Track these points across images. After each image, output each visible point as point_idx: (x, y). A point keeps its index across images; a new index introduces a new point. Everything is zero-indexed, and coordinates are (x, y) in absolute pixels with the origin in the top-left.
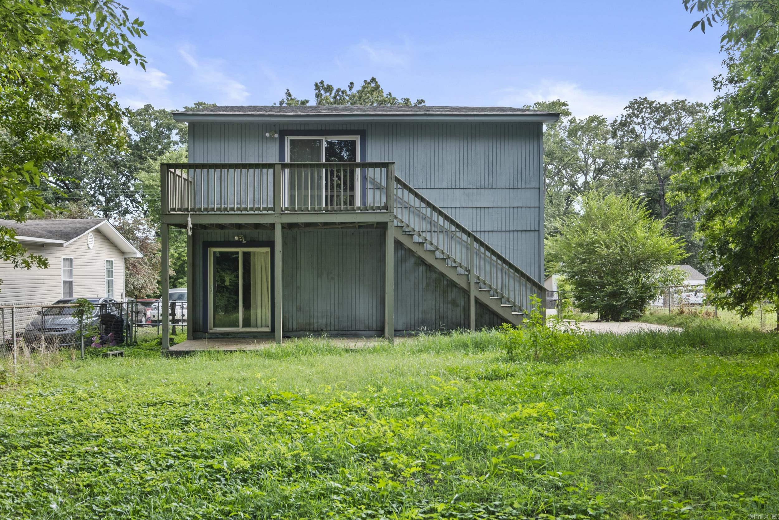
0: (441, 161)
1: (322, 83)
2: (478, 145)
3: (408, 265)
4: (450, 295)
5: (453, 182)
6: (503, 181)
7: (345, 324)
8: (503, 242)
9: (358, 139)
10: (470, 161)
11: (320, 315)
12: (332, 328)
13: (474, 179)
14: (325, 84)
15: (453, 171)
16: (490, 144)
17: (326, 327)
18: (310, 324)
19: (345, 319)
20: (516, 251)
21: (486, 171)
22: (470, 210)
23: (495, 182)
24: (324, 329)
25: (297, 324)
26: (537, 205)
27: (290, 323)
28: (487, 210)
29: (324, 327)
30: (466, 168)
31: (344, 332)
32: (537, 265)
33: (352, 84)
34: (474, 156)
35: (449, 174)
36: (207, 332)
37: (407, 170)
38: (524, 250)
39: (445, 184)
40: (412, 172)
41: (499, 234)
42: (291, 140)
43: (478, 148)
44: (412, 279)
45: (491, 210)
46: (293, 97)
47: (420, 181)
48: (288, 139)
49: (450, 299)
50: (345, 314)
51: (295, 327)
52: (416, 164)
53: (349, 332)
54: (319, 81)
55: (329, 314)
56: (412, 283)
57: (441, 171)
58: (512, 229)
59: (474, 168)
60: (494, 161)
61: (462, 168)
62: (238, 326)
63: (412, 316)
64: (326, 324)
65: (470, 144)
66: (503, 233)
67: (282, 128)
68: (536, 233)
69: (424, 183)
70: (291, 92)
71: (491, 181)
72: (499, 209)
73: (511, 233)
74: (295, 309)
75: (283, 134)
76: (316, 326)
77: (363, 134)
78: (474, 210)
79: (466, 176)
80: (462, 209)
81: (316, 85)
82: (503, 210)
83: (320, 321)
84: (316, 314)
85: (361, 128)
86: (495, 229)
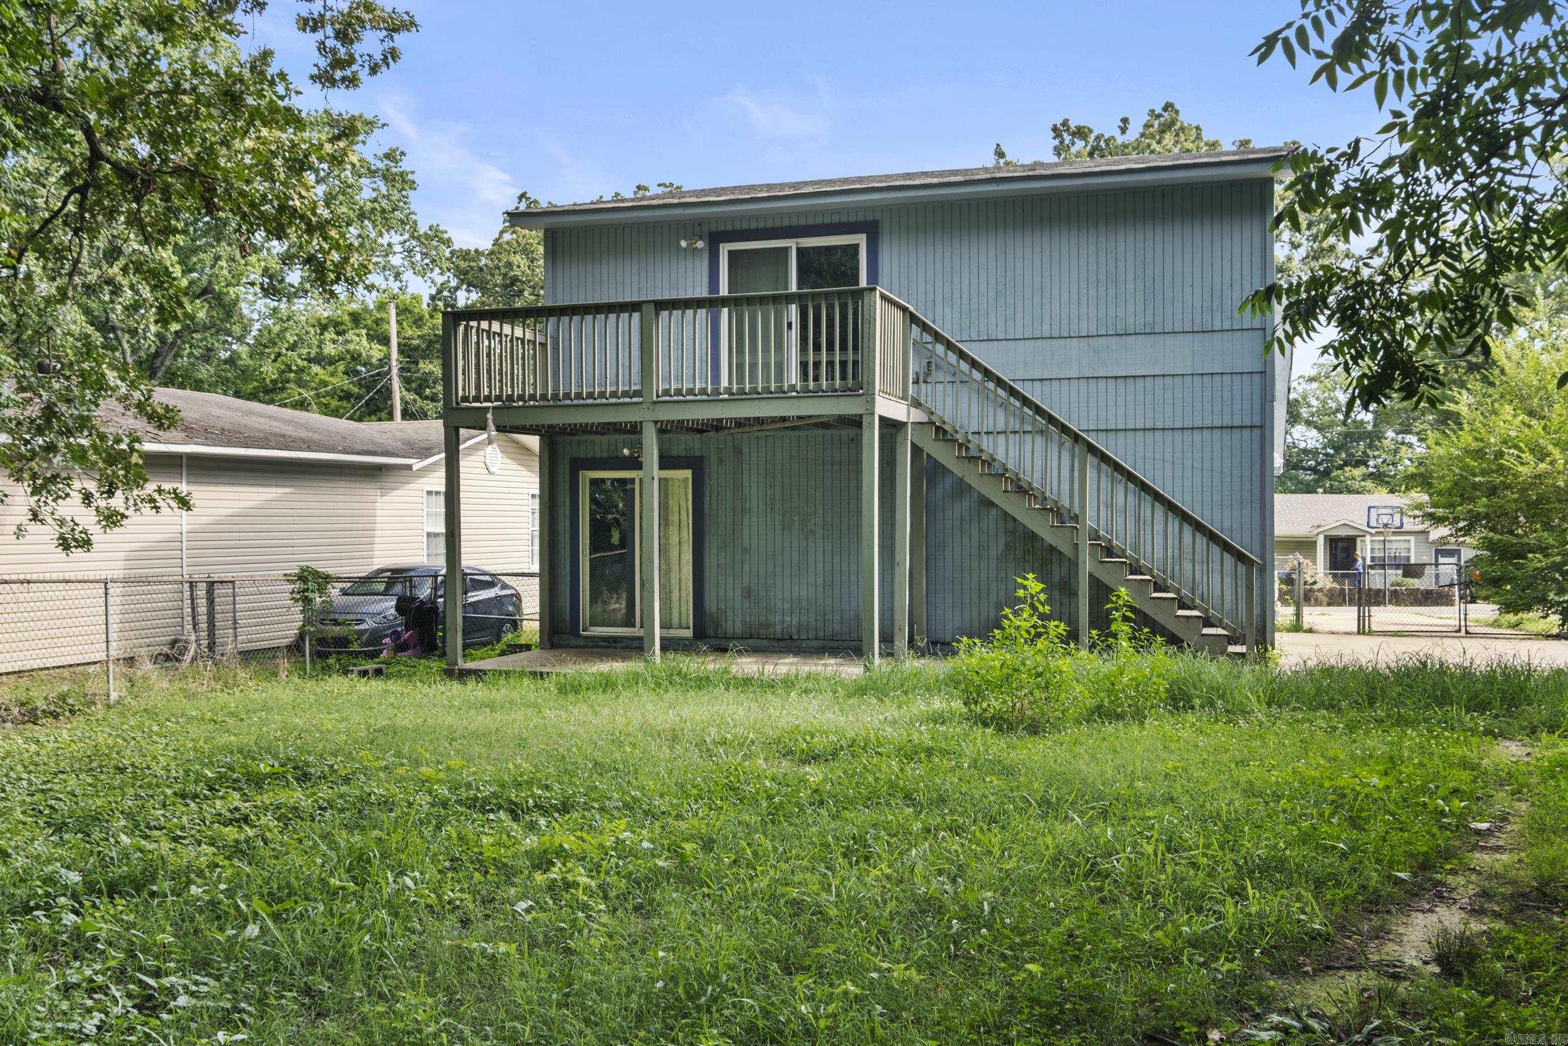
0: (1037, 279)
1: (1065, 123)
2: (1121, 239)
3: (966, 504)
4: (1056, 569)
5: (1065, 322)
6: (1179, 316)
7: (837, 627)
8: (1178, 454)
9: (861, 239)
10: (1102, 277)
11: (787, 606)
12: (812, 635)
13: (1112, 313)
14: (1073, 125)
15: (1065, 299)
16: (1149, 234)
17: (799, 632)
18: (768, 625)
19: (837, 617)
20: (1207, 474)
21: (1139, 296)
22: (1102, 383)
23: (1159, 320)
24: (795, 637)
25: (744, 623)
26: (1258, 368)
27: (730, 623)
28: (1140, 382)
29: (794, 631)
30: (1093, 291)
31: (835, 644)
32: (1257, 505)
33: (1125, 121)
34: (1111, 265)
35: (1056, 306)
36: (578, 635)
37: (965, 301)
38: (1227, 471)
39: (1046, 327)
40: (974, 305)
41: (1168, 434)
42: (730, 252)
43: (1121, 247)
44: (975, 532)
45: (1149, 381)
46: (1008, 159)
47: (993, 321)
48: (725, 249)
49: (1056, 579)
50: (837, 606)
51: (739, 629)
52: (983, 289)
53: (844, 644)
54: (1058, 122)
55: (804, 605)
56: (975, 543)
57: (1037, 301)
58: (1198, 423)
59: (1111, 291)
60: (1158, 272)
61: (1084, 292)
62: (634, 626)
63: (975, 613)
64: (800, 625)
65: (1102, 238)
66: (1178, 434)
67: (713, 229)
68: (1257, 433)
69: (1001, 328)
70: (1004, 149)
71: (1149, 318)
72: (1168, 380)
73: (1197, 435)
74: (738, 593)
75: (715, 239)
76: (778, 628)
77: (872, 229)
78: (1111, 382)
79: (1093, 309)
80: (1083, 382)
81: (1055, 129)
82: (1178, 380)
83: (788, 619)
84: (779, 605)
85: (870, 218)
86: (1159, 425)
